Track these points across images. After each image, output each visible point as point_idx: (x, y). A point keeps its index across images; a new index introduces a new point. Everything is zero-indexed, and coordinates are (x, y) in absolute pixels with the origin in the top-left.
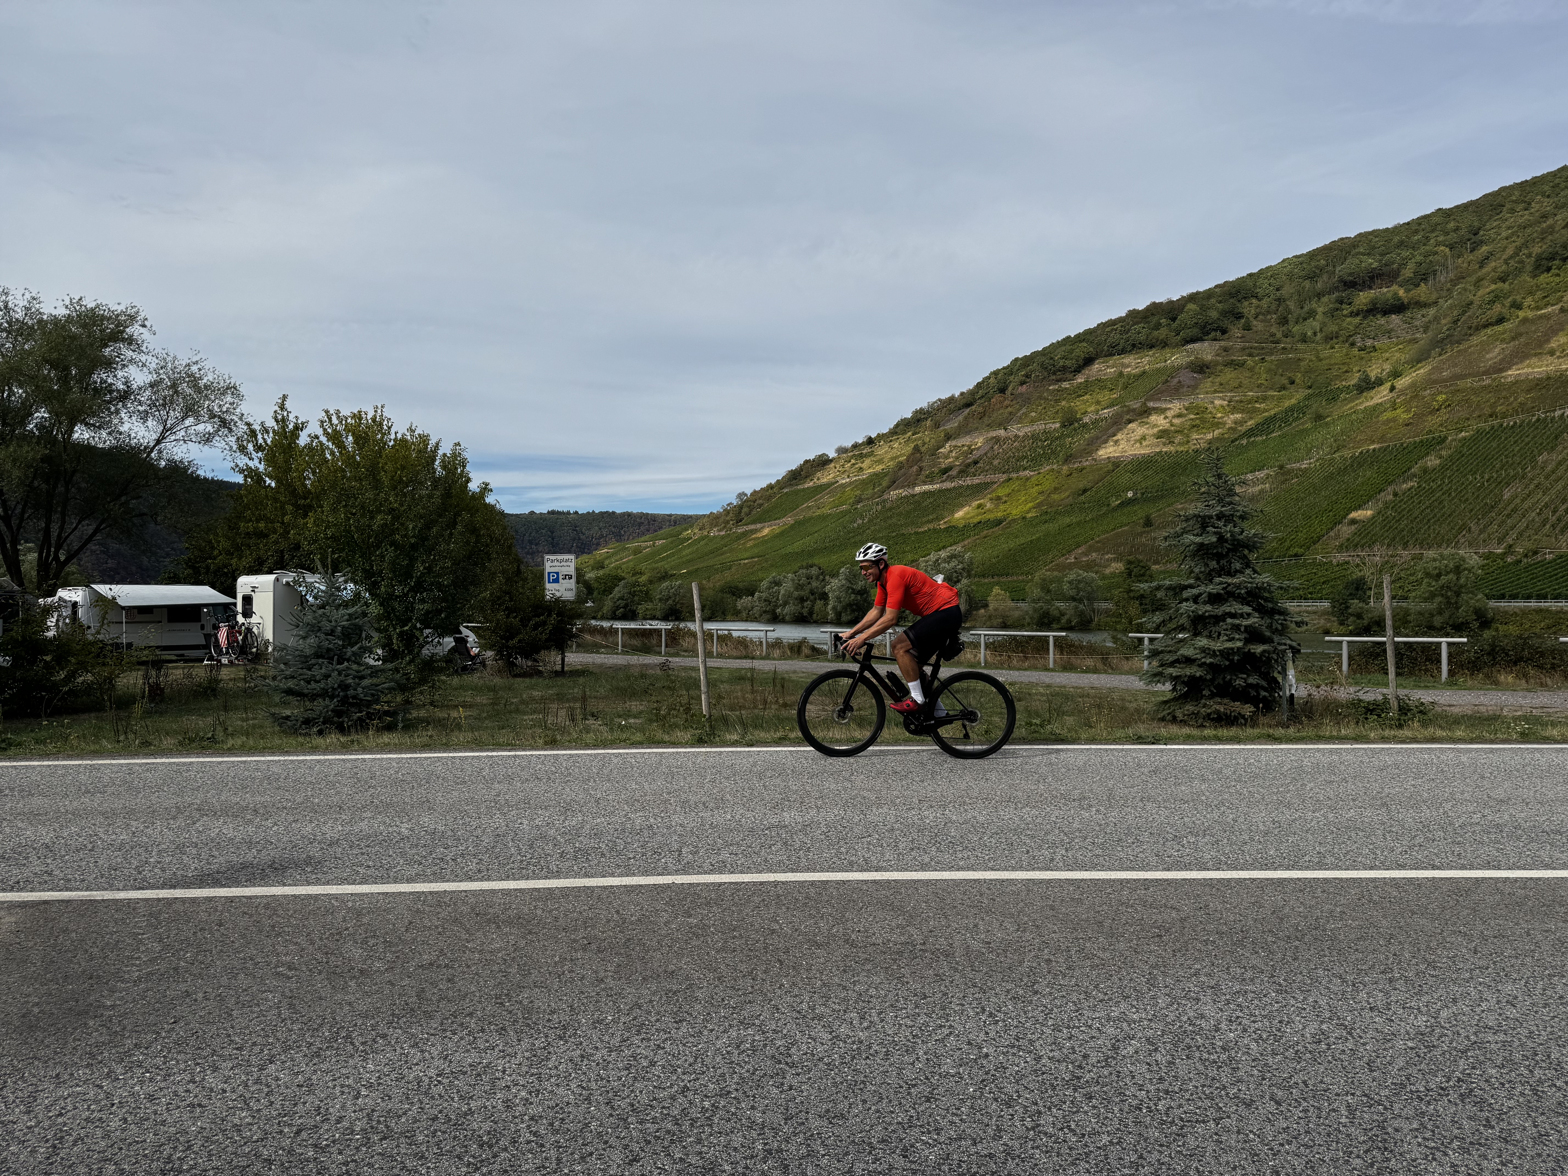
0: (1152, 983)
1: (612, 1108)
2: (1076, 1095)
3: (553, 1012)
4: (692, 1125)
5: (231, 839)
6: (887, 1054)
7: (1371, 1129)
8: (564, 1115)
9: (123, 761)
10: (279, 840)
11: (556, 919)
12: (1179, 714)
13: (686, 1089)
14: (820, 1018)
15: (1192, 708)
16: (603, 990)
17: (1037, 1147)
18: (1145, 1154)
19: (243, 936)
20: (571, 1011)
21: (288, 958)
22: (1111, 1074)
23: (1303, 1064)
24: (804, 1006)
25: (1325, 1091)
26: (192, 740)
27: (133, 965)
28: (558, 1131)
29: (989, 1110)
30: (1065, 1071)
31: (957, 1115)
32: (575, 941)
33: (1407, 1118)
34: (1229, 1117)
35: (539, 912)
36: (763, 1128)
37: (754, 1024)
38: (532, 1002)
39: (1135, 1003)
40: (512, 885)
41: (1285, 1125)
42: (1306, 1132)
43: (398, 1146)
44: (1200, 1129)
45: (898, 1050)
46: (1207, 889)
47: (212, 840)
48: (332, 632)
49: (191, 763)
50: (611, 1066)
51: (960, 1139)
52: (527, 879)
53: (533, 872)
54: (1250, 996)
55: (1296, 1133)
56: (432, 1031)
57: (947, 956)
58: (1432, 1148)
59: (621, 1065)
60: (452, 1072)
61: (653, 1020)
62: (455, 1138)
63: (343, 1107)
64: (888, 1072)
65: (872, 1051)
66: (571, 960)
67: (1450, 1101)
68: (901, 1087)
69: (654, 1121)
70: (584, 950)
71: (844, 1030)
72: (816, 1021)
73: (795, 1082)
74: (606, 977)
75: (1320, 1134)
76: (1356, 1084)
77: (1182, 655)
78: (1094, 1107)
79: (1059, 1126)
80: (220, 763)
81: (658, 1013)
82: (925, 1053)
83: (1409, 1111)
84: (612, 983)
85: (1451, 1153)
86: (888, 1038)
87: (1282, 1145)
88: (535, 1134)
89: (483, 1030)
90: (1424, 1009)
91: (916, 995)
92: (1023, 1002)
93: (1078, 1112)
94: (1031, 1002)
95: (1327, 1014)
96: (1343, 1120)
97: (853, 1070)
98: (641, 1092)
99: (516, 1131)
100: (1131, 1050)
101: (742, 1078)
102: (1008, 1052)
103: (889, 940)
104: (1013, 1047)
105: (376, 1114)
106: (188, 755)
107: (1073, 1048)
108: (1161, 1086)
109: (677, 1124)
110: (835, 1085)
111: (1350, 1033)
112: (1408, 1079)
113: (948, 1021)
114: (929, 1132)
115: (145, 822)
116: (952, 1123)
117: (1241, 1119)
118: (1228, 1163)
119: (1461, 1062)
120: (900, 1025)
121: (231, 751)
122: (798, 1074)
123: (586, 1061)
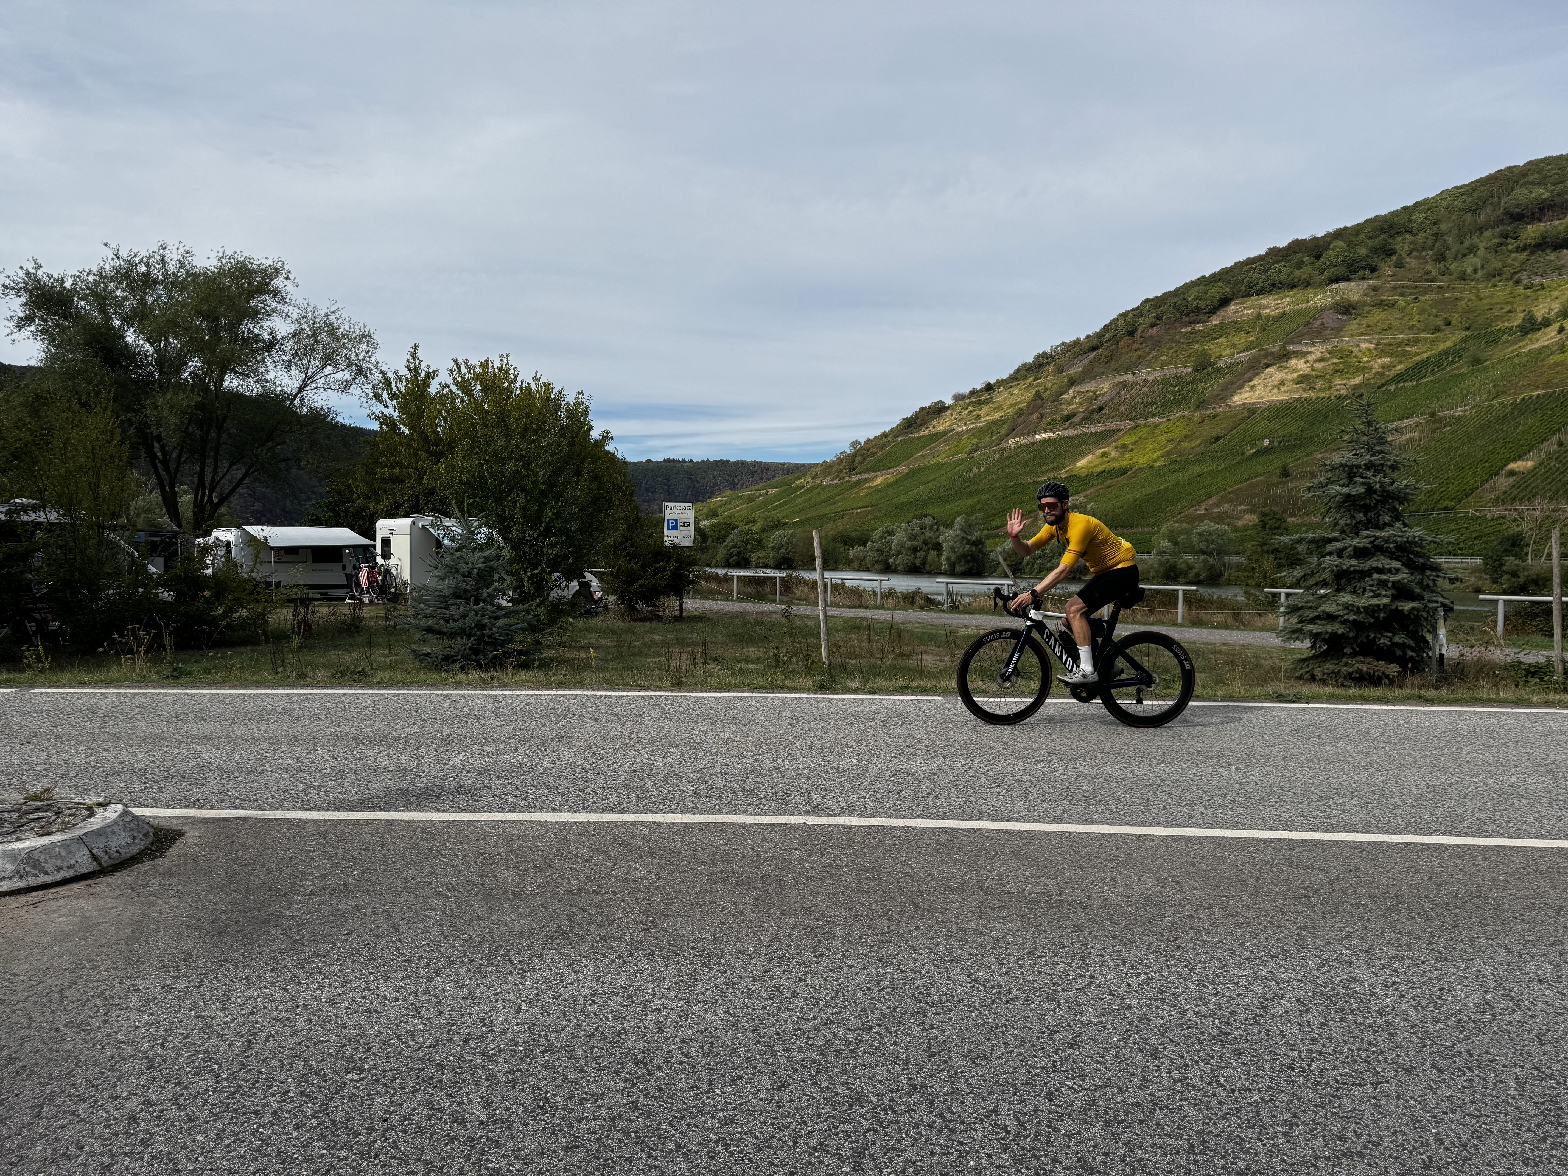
0: (1301, 944)
1: (759, 1035)
2: (1224, 1050)
3: (697, 941)
4: (836, 1056)
5: (386, 767)
6: (1027, 999)
7: (1543, 1103)
8: (714, 1039)
9: (282, 692)
10: (431, 769)
11: (694, 852)
12: (1318, 673)
13: (828, 1022)
14: (958, 961)
15: (1332, 667)
16: (743, 922)
17: (1186, 1100)
18: (1299, 1114)
19: (404, 857)
20: (714, 940)
21: (447, 880)
22: (1260, 1032)
23: (1466, 1033)
24: (941, 948)
25: (1491, 1062)
26: (343, 673)
27: (307, 880)
28: (708, 1054)
29: (1134, 1060)
30: (1211, 1026)
31: (1101, 1063)
32: (714, 873)
34: (1387, 1082)
35: (678, 845)
36: (907, 1064)
37: (892, 963)
38: (676, 930)
39: (1283, 963)
40: (650, 818)
41: (1448, 1094)
42: (1472, 1102)
43: (558, 1059)
44: (1356, 1091)
45: (1039, 996)
46: (1357, 852)
47: (369, 767)
48: (469, 574)
49: (345, 695)
50: (755, 995)
51: (1106, 1086)
52: (664, 813)
53: (671, 806)
54: (1407, 962)
55: (1460, 1102)
56: (585, 954)
57: (1085, 907)
59: (764, 994)
60: (605, 993)
61: (793, 953)
62: (611, 1054)
63: (506, 1019)
64: (1029, 1017)
65: (1011, 996)
66: (711, 891)
69: (800, 1050)
70: (723, 883)
71: (982, 974)
72: (954, 964)
73: (936, 1022)
74: (746, 910)
75: (1486, 1104)
76: (1525, 1056)
77: (1323, 611)
78: (1244, 1064)
79: (1208, 1080)
80: (371, 695)
81: (798, 947)
82: (1066, 1001)
84: (752, 916)
86: (1029, 984)
87: (1445, 1113)
88: (687, 1055)
89: (632, 955)
91: (1054, 944)
92: (1166, 956)
93: (1226, 1067)
94: (1173, 957)
95: (1492, 985)
96: (1512, 1092)
97: (995, 1013)
98: (785, 1022)
99: (668, 1052)
100: (1280, 1010)
101: (882, 1014)
102: (1151, 1005)
103: (1024, 890)
104: (1156, 999)
105: (536, 1028)
106: (341, 687)
107: (1219, 1004)
108: (1314, 1048)
109: (822, 1054)
110: (976, 1026)
111: (1517, 1005)
113: (1088, 971)
114: (1074, 1078)
115: (306, 749)
116: (1096, 1070)
117: (1400, 1084)
118: (1387, 1127)
120: (1040, 972)
121: (380, 685)
122: (939, 1014)
123: (731, 990)
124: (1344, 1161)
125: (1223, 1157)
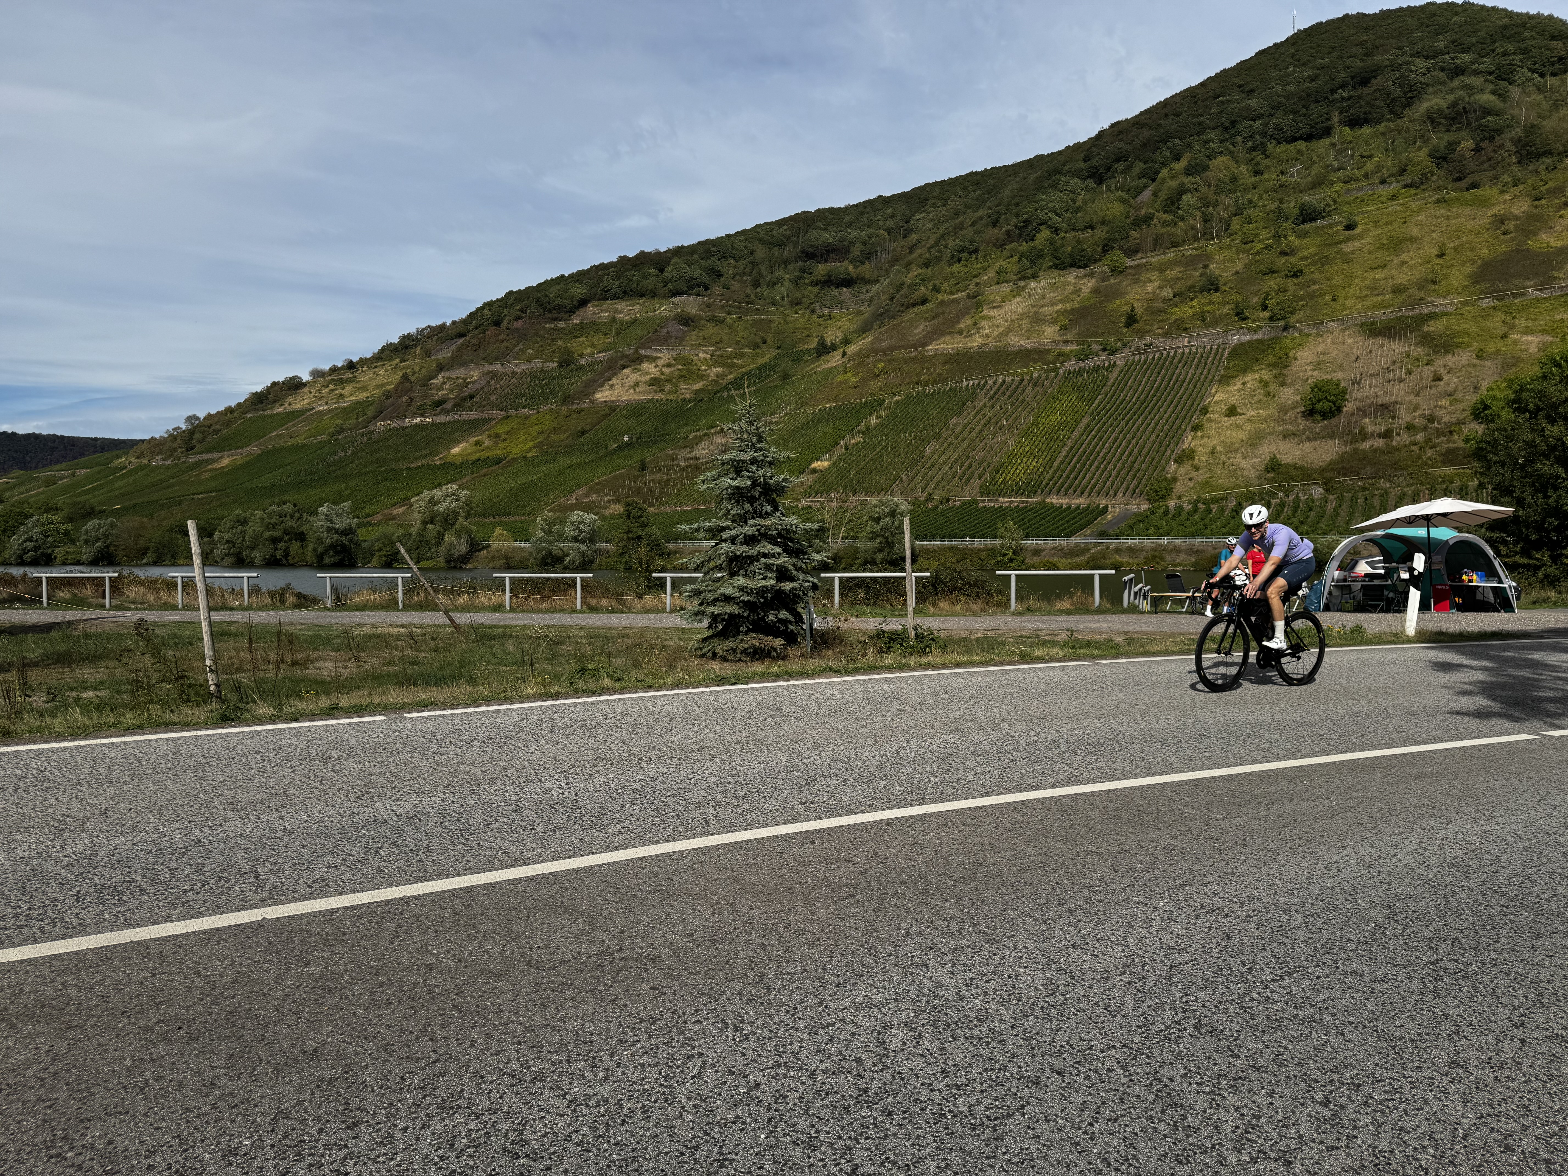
2: (874, 1114)
3: (152, 1153)
6: (644, 1110)
11: (105, 998)
15: (730, 644)
16: (221, 1098)
20: (180, 1145)
24: (514, 1065)
25: (1090, 1049)
30: (847, 1085)
32: (147, 1029)
33: (1171, 1064)
35: (73, 992)
37: (459, 1107)
38: (110, 1142)
39: (871, 982)
44: (1011, 1125)
45: (656, 1101)
52: (35, 941)
53: (41, 929)
54: (968, 952)
55: (1094, 1107)
57: (654, 961)
58: (1209, 1093)
61: (314, 1131)
64: (657, 1136)
65: (625, 1111)
66: (152, 1060)
68: (683, 1154)
70: (167, 1039)
71: (577, 1089)
72: (538, 1084)
74: (218, 1077)
76: (1110, 1034)
77: (721, 594)
78: (900, 1125)
81: (318, 1119)
82: (689, 1099)
83: (1168, 1056)
84: (231, 1086)
85: (1226, 1095)
86: (637, 1088)
87: (1092, 1125)
90: (1113, 938)
91: (642, 1021)
92: (762, 1003)
94: (769, 1002)
95: (1043, 960)
96: (1124, 1080)
97: (616, 1144)
100: (897, 1042)
102: (777, 1074)
104: (779, 1066)
112: (1146, 1019)
113: (693, 1048)
117: (1040, 1102)
119: (1174, 990)
120: (642, 1065)
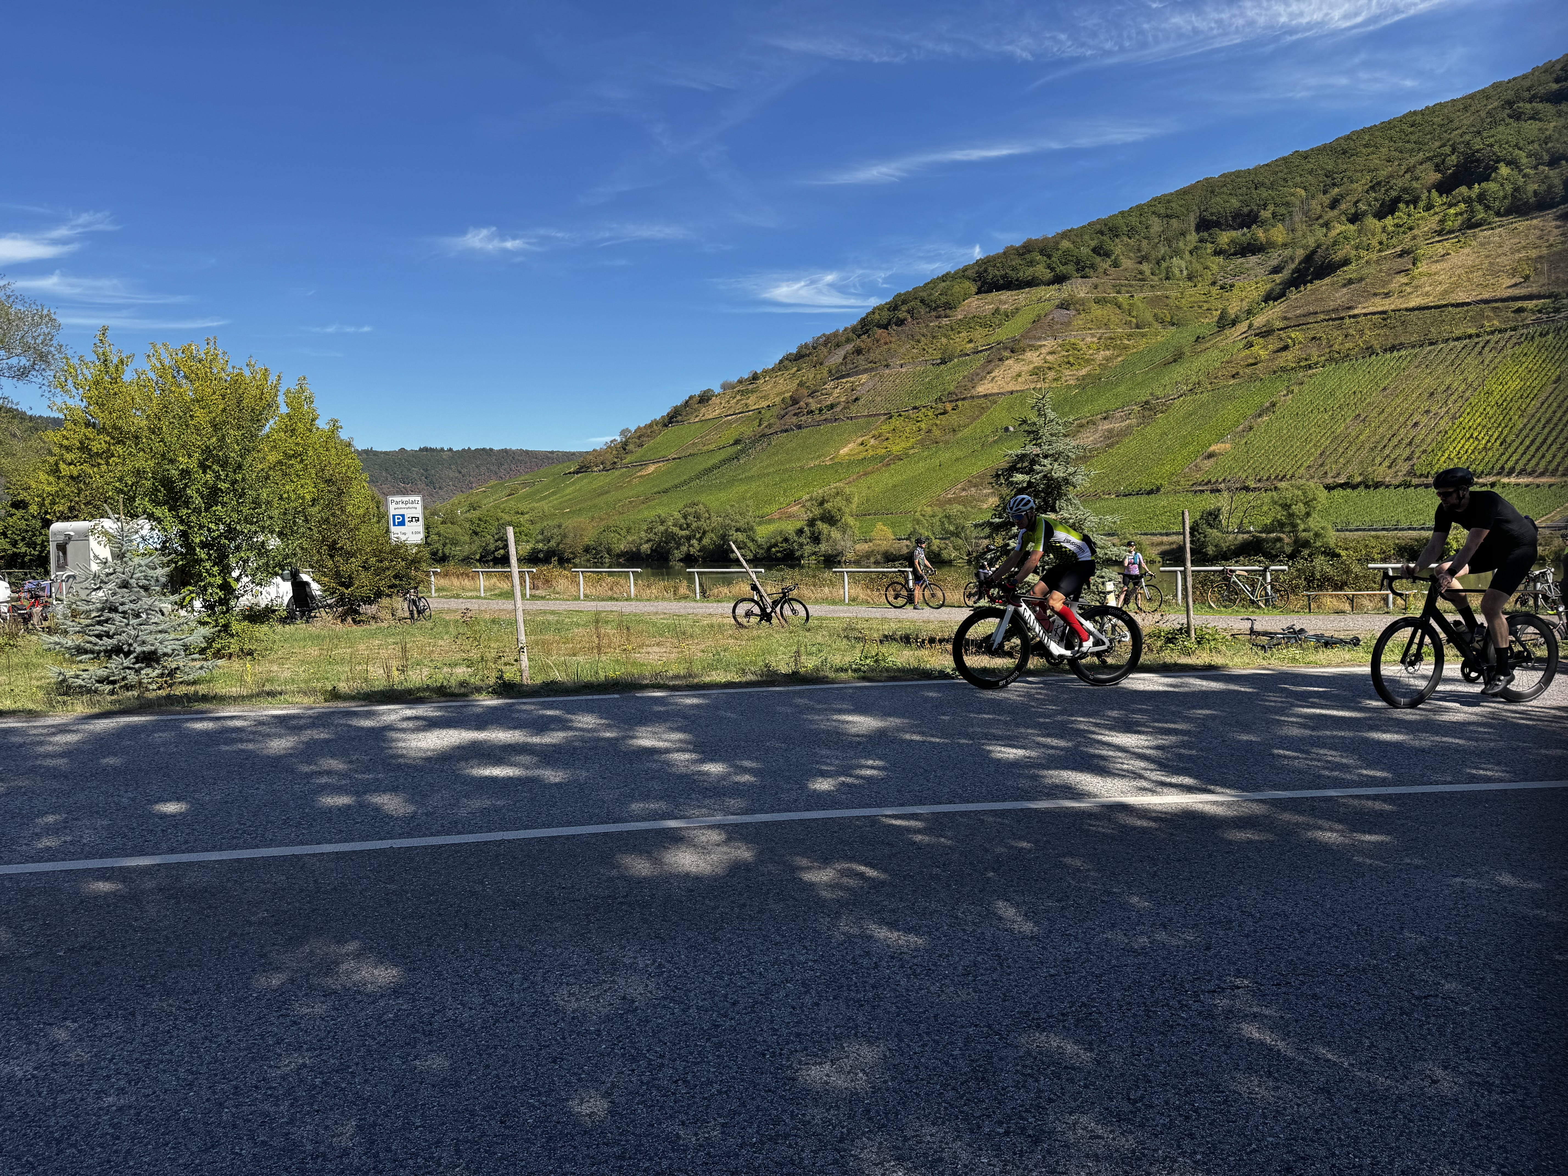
1: (214, 1093)
4: (292, 1105)
7: (978, 1060)
17: (643, 1102)
18: (747, 1102)
22: (751, 1020)
23: (943, 997)
29: (613, 1067)
31: (575, 1074)
34: (847, 1057)
40: (214, 856)
42: (916, 1067)
50: (232, 1046)
56: (51, 1021)
59: (243, 1045)
67: (1064, 1027)
87: (885, 1082)
90: (1080, 937)
94: (705, 950)
96: (957, 1052)
98: (252, 1073)
100: (782, 993)
107: (726, 996)
108: (795, 1030)
110: (464, 1050)
111: (1001, 965)
112: (1035, 1007)
114: (540, 1094)
118: (825, 1104)
119: (1093, 987)
122: (430, 1043)
123: (207, 1043)
124: (767, 1146)
125: (651, 1159)
